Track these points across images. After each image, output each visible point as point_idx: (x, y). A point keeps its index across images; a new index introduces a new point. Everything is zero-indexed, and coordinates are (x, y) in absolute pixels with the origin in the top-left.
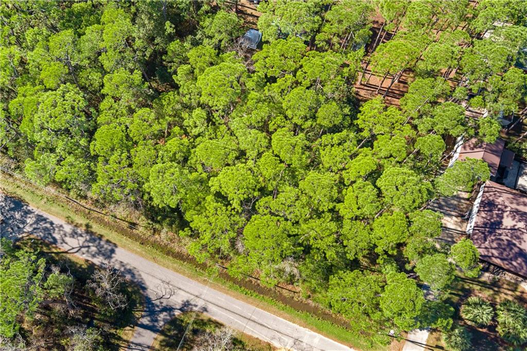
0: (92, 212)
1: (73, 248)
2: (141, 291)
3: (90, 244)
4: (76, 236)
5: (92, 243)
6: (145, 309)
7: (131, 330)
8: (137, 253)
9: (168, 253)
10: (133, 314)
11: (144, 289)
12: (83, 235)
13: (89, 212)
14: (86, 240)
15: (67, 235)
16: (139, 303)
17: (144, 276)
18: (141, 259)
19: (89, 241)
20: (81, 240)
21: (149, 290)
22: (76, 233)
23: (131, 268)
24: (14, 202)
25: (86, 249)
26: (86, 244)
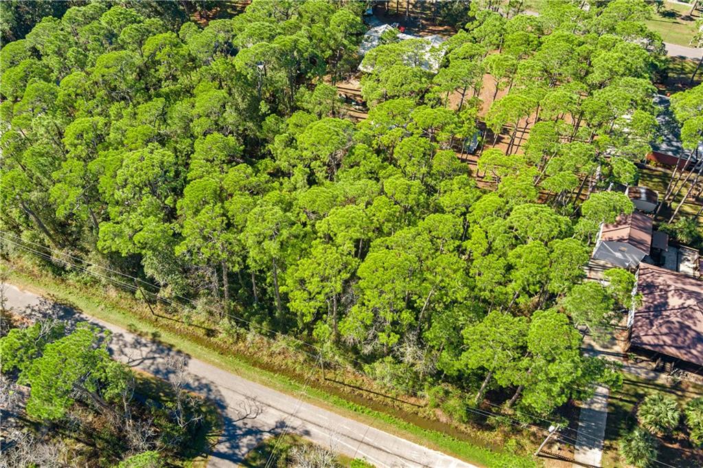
0: (161, 318)
1: (134, 361)
2: (219, 410)
3: (156, 355)
4: (138, 346)
5: (159, 354)
6: (223, 432)
7: (203, 460)
8: (214, 364)
9: (254, 365)
10: (207, 440)
11: (224, 407)
12: (148, 345)
13: (157, 320)
14: (151, 351)
15: (128, 345)
16: (215, 426)
17: (224, 392)
18: (220, 371)
19: (155, 352)
20: (145, 351)
21: (229, 408)
22: (139, 343)
23: (207, 382)
24: (65, 310)
25: (151, 361)
26: (151, 355)
